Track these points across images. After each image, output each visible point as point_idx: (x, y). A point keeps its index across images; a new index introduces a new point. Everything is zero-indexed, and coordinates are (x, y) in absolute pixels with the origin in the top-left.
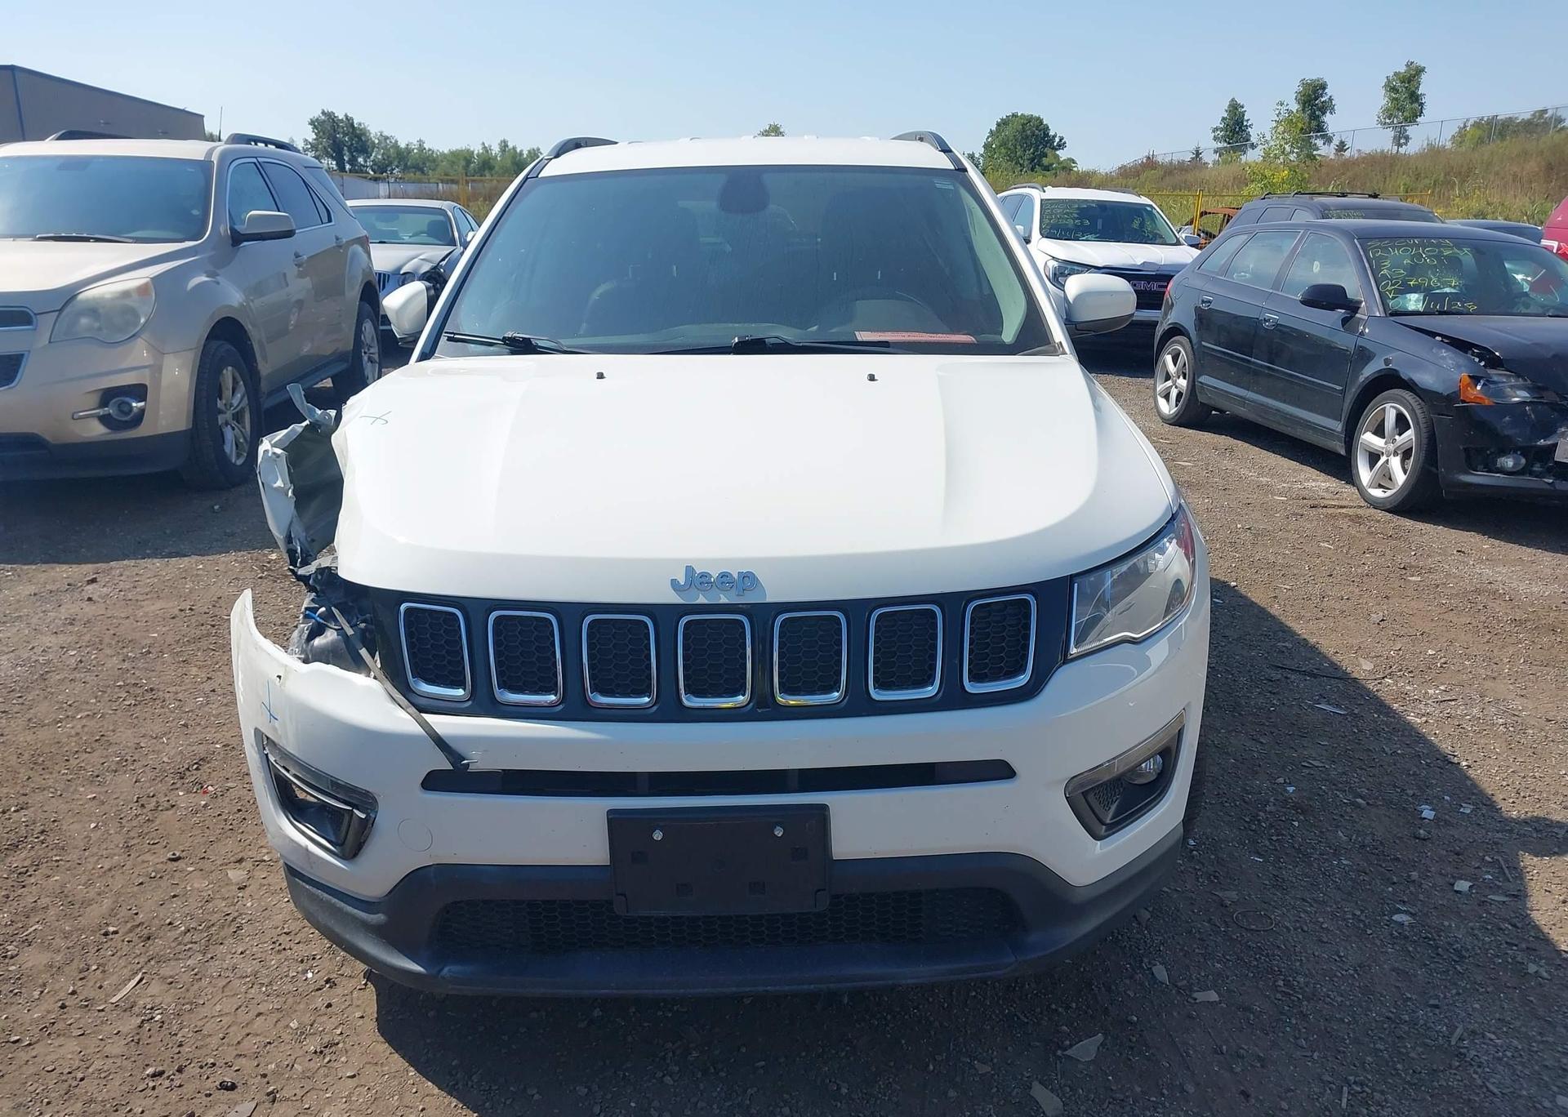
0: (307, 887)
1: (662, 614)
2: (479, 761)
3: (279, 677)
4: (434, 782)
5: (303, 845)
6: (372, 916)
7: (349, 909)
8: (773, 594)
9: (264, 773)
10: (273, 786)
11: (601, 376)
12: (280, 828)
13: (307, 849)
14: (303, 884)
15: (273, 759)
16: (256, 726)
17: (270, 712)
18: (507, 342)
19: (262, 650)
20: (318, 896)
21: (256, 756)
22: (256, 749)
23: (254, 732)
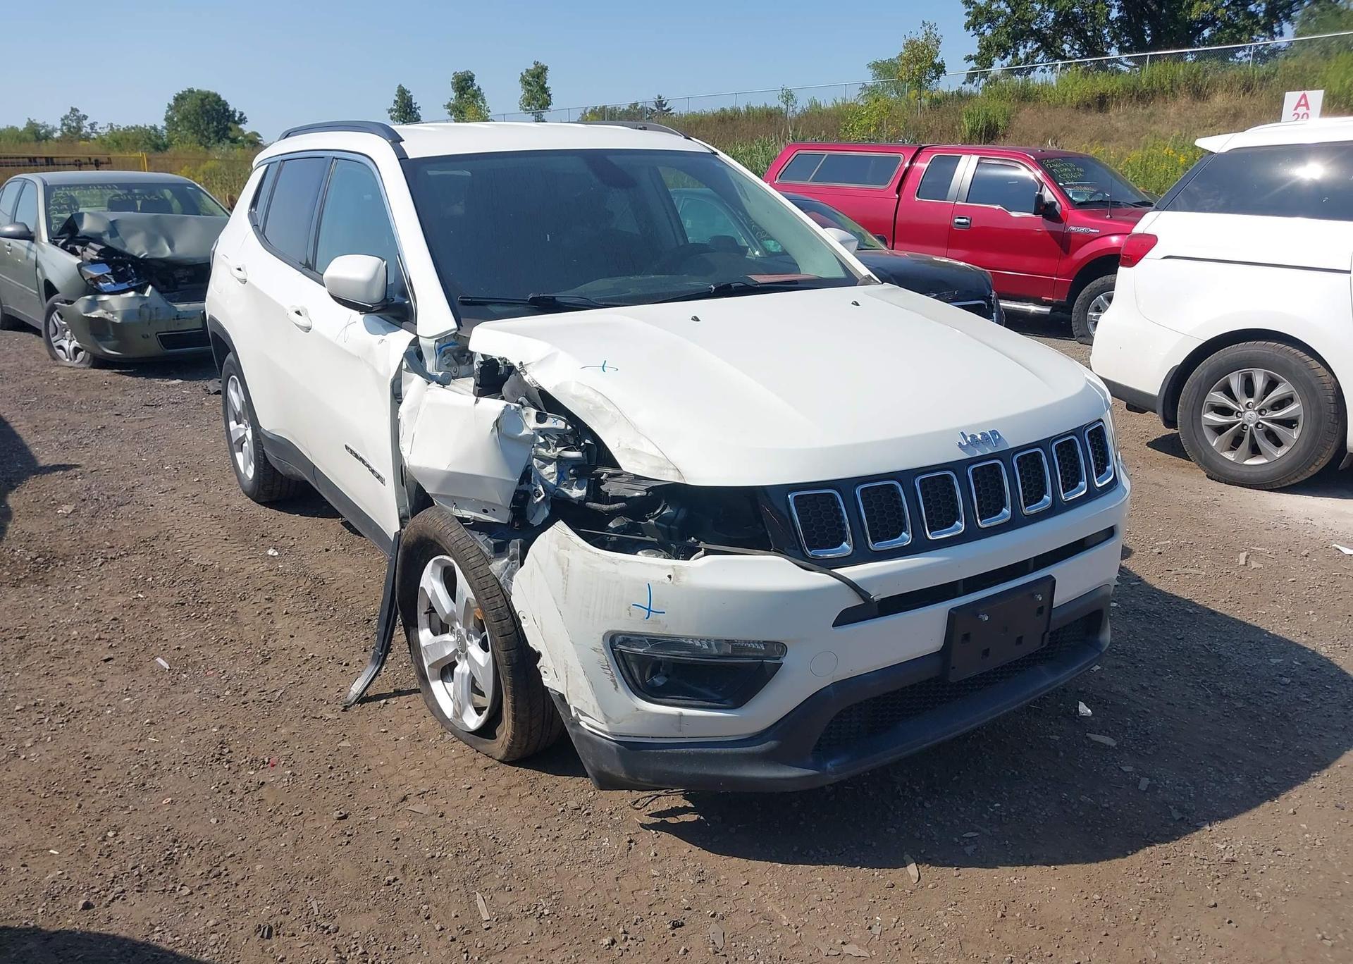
0: (665, 751)
1: (956, 467)
2: (877, 594)
3: (670, 577)
4: (846, 618)
5: (676, 713)
6: (759, 746)
7: (729, 750)
8: (1013, 440)
9: (614, 669)
10: (626, 675)
11: (696, 319)
12: (638, 710)
13: (681, 715)
14: (657, 751)
15: (642, 650)
16: (610, 629)
17: (649, 610)
18: (534, 301)
19: (627, 562)
20: (682, 753)
21: (604, 657)
22: (604, 650)
23: (604, 637)
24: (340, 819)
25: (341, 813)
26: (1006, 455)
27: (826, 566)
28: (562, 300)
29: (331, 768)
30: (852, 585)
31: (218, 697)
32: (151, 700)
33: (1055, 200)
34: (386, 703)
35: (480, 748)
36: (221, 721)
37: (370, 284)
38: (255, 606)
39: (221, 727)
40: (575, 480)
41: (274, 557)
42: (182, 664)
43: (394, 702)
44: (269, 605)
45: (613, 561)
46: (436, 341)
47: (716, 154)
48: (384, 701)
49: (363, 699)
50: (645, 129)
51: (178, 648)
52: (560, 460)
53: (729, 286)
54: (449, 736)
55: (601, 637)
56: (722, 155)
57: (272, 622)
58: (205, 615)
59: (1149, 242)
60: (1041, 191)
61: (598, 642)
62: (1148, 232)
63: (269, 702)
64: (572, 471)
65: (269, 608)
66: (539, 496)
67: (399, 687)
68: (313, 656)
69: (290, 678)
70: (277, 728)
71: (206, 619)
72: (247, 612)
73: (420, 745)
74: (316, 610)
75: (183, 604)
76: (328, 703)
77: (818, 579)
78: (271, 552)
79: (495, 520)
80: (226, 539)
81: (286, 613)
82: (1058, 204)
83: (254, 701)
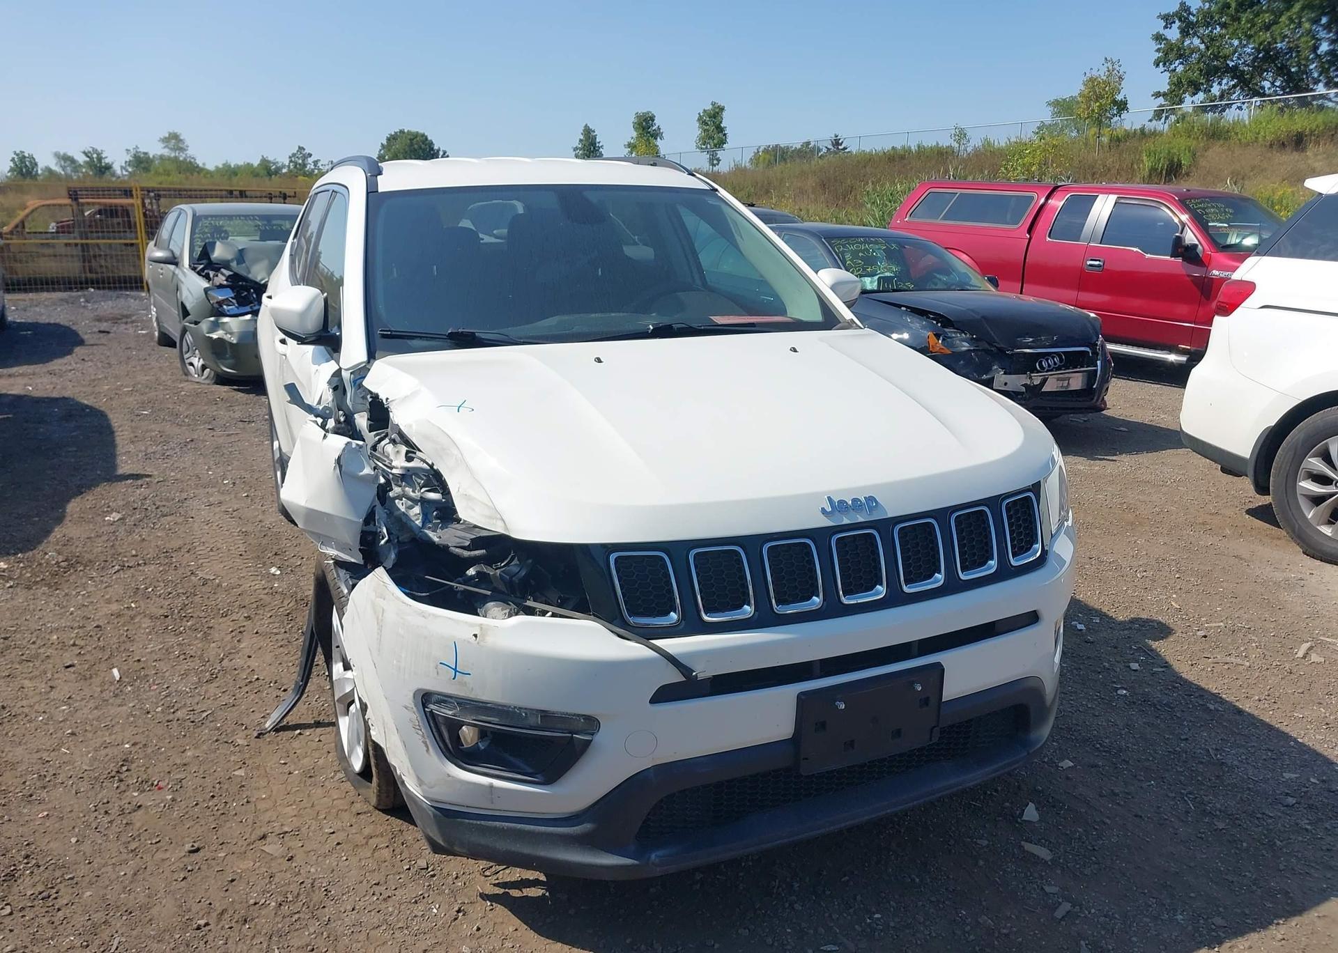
0: (479, 823)
1: (819, 535)
2: (703, 671)
3: (476, 636)
4: (664, 695)
5: (486, 783)
6: (575, 828)
7: (543, 829)
8: (892, 510)
9: (425, 730)
10: (438, 739)
11: (599, 360)
12: (449, 775)
13: (491, 786)
14: (471, 821)
15: (450, 713)
16: (420, 687)
17: (455, 670)
18: (452, 336)
19: (435, 616)
20: (496, 827)
21: (413, 716)
22: (415, 709)
23: (414, 694)
24: (191, 852)
25: (193, 846)
26: (886, 525)
27: (646, 635)
28: (483, 336)
29: (213, 796)
30: (672, 659)
31: (148, 713)
32: (86, 711)
33: (1197, 243)
34: (300, 734)
35: (361, 791)
36: (137, 739)
37: (303, 314)
38: (232, 624)
39: (134, 744)
40: (439, 523)
41: (274, 575)
42: (136, 676)
43: (308, 734)
44: (245, 624)
45: (423, 615)
46: (351, 373)
47: (717, 190)
48: (298, 731)
49: (278, 729)
50: (654, 165)
51: (139, 661)
52: (423, 502)
53: (670, 327)
54: (341, 775)
55: (412, 695)
56: (723, 193)
57: (239, 641)
58: (182, 628)
59: (1247, 289)
60: (1182, 233)
61: (409, 700)
62: (1246, 278)
63: (193, 722)
64: (435, 513)
65: (244, 626)
66: (383, 538)
67: (321, 718)
68: (258, 679)
69: (225, 699)
70: (185, 750)
71: (181, 633)
72: (222, 628)
73: (309, 781)
74: (285, 632)
75: (167, 617)
76: (246, 728)
77: (633, 650)
78: (273, 570)
79: (353, 560)
80: (241, 555)
81: (257, 633)
82: (1200, 246)
83: (178, 720)
